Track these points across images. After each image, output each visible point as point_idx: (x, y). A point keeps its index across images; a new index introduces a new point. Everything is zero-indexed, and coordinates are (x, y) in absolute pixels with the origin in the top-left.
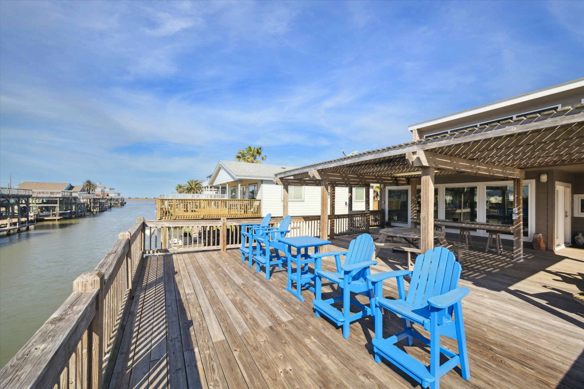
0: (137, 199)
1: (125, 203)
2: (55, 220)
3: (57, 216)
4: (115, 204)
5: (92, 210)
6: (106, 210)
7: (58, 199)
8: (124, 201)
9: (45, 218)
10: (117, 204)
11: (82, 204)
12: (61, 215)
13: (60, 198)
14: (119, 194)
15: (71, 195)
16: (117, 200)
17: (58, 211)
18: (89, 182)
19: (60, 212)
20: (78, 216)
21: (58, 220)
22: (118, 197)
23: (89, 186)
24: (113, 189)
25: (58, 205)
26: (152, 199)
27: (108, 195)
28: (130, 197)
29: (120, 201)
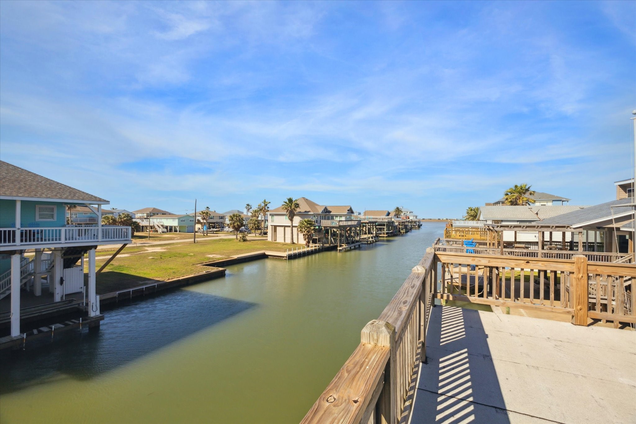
0: (430, 220)
1: (421, 225)
2: (384, 237)
3: (385, 234)
4: (414, 226)
5: (401, 231)
6: (409, 231)
7: (385, 223)
8: (420, 223)
9: (380, 235)
10: (415, 226)
11: (396, 226)
12: (387, 233)
13: (386, 222)
14: (416, 217)
15: (391, 220)
16: (415, 222)
17: (385, 231)
18: (398, 208)
19: (387, 232)
20: (394, 235)
21: (386, 237)
22: (416, 220)
23: (398, 211)
24: (412, 212)
25: (385, 227)
26: (444, 220)
27: (409, 218)
28: (423, 218)
29: (418, 224)
